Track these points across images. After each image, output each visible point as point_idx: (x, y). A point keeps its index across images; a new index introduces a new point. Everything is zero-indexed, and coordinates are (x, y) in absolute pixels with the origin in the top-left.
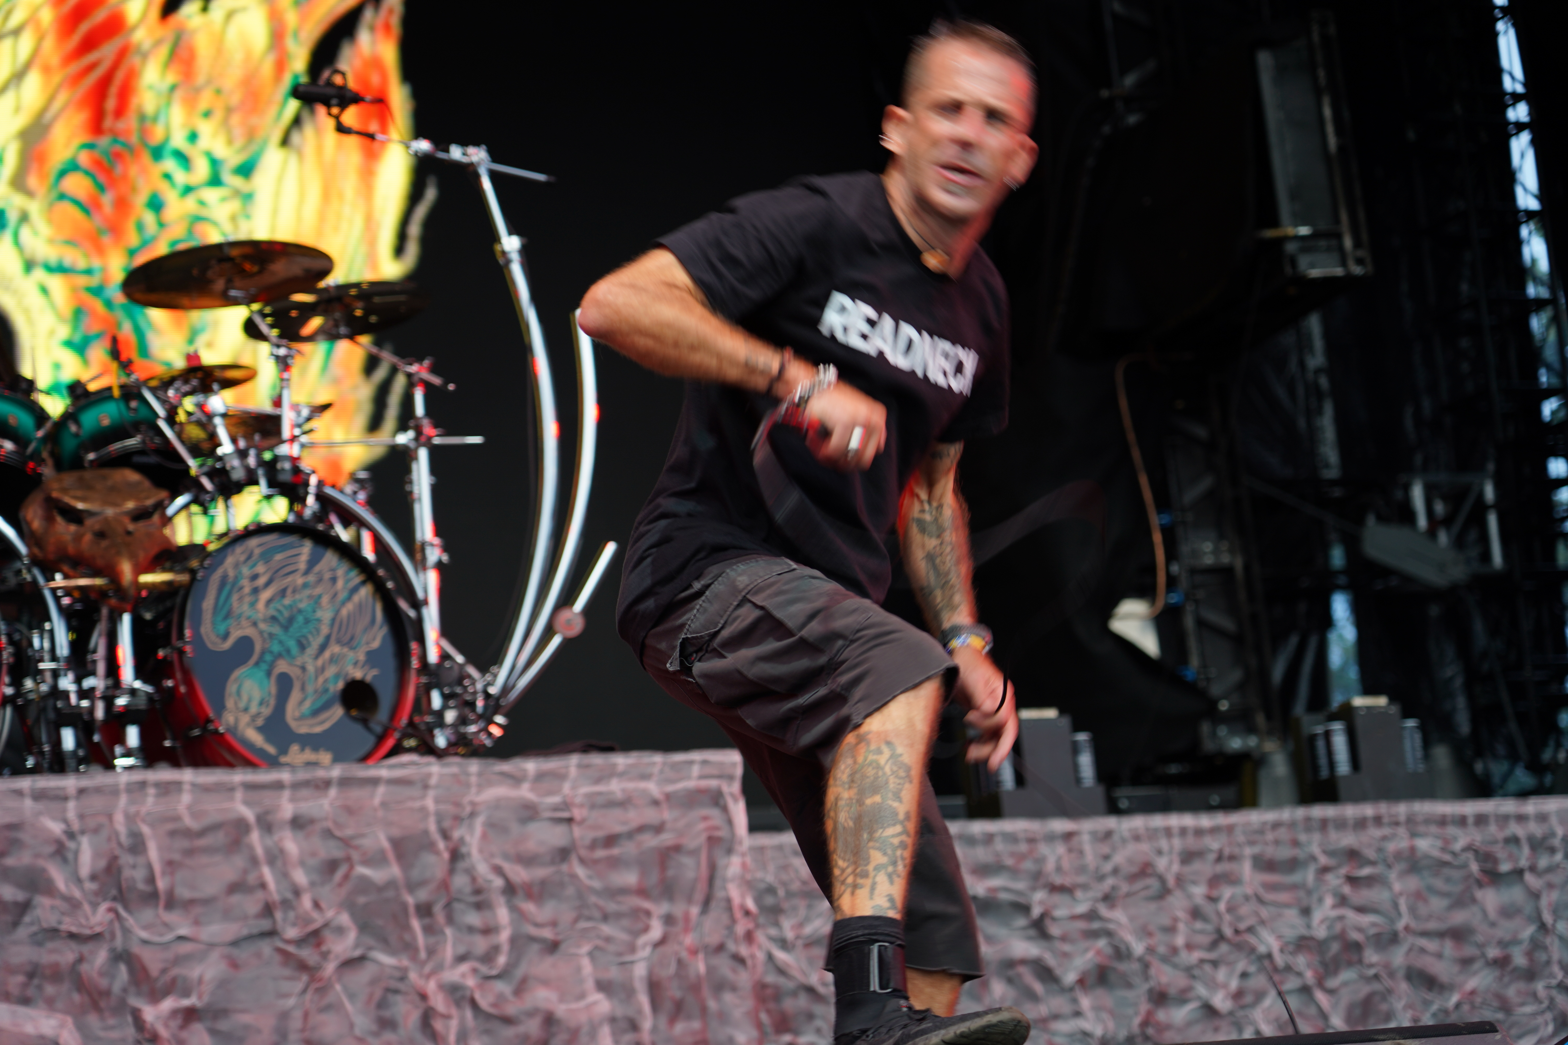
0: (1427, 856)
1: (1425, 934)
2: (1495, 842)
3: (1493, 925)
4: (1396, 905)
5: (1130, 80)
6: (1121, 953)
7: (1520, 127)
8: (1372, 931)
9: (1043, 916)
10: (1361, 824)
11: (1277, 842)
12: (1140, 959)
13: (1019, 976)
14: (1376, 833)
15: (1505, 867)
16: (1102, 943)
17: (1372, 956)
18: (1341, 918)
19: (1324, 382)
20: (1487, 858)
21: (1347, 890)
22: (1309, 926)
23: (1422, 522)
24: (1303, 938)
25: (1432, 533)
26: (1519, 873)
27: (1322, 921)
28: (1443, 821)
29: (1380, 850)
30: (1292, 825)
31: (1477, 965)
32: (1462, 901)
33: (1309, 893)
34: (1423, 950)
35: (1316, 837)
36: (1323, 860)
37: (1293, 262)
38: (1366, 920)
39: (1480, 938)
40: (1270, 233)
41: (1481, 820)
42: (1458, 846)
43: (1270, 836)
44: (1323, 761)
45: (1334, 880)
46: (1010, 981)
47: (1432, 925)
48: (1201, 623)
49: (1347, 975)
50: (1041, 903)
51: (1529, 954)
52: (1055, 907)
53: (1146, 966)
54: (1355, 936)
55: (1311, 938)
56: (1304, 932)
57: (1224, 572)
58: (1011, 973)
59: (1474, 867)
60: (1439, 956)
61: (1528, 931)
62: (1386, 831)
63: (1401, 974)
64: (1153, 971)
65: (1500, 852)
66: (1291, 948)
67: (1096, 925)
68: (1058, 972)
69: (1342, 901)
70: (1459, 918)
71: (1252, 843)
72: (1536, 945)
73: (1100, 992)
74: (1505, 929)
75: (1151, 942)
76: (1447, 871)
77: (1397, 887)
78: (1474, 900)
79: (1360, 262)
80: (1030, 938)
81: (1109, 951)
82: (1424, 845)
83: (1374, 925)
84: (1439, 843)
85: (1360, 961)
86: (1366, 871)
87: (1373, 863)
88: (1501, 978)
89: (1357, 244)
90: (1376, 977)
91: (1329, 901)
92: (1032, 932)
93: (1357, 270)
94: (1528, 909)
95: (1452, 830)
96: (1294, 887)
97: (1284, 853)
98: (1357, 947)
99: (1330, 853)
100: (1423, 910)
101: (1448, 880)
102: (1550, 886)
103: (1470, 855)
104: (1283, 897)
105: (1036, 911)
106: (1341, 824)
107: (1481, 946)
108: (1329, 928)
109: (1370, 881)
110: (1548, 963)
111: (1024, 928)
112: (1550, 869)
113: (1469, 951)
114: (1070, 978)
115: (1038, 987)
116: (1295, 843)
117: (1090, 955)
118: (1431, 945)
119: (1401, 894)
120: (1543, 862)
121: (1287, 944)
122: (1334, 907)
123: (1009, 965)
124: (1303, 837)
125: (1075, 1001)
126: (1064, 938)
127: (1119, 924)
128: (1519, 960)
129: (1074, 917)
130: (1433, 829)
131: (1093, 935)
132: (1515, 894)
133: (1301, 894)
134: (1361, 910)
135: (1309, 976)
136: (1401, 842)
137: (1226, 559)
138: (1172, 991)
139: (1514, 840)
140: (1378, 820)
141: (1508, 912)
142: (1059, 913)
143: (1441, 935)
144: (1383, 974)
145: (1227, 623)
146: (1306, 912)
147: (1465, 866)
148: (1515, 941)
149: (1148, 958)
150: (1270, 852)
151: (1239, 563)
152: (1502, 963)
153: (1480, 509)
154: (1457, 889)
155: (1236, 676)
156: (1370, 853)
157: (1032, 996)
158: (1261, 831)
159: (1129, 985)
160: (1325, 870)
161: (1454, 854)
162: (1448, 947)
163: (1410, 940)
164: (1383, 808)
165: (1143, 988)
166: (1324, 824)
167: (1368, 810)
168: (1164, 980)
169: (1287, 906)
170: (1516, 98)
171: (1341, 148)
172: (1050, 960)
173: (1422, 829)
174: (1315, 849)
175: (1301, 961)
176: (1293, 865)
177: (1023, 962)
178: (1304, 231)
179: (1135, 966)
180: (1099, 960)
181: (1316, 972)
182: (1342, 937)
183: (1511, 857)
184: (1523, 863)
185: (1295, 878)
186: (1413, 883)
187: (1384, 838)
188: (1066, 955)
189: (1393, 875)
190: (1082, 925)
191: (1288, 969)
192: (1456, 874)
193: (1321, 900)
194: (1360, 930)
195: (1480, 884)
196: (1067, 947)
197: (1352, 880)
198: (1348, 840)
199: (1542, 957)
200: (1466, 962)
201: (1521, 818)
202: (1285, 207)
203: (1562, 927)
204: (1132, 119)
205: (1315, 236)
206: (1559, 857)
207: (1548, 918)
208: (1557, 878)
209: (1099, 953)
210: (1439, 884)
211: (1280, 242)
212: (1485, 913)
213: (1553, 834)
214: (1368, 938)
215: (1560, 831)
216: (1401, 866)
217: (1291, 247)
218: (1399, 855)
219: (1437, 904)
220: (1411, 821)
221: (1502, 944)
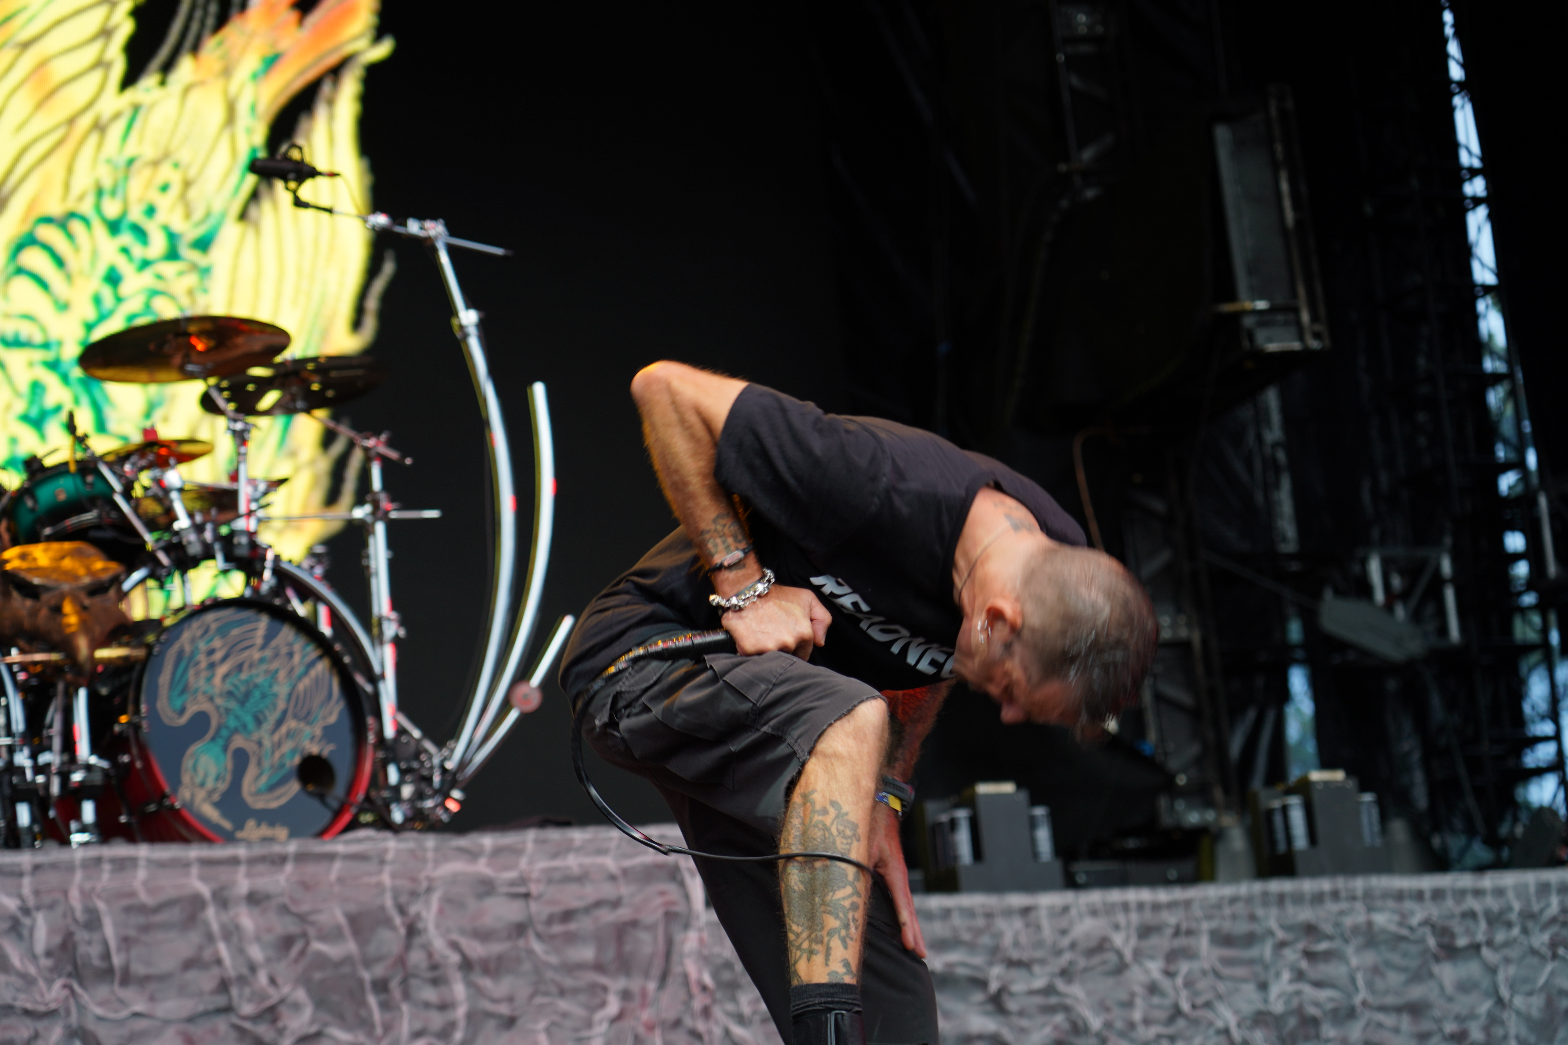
0: (1384, 931)
1: (1383, 1009)
2: (1452, 916)
3: (1450, 999)
4: (1353, 980)
5: (1087, 154)
6: (1078, 1028)
7: (1477, 201)
8: (1329, 1006)
9: (1001, 991)
10: (1318, 898)
11: (1234, 917)
12: (1098, 1035)
14: (1332, 907)
15: (1462, 942)
16: (1059, 1018)
17: (1329, 1031)
18: (1298, 993)
19: (1281, 456)
20: (1444, 933)
21: (1304, 964)
22: (1266, 1001)
23: (1379, 596)
24: (1260, 1013)
25: (1389, 607)
26: (1476, 948)
27: (1280, 996)
28: (1400, 896)
29: (1337, 925)
30: (1249, 900)
31: (1434, 1040)
32: (1420, 975)
33: (1266, 967)
34: (1380, 1025)
35: (1274, 912)
36: (1281, 935)
37: (1251, 336)
38: (1324, 994)
39: (1437, 1013)
40: (1227, 308)
41: (1438, 894)
42: (1415, 920)
43: (1227, 911)
44: (1280, 835)
45: (1291, 955)
47: (1390, 1000)
48: (1159, 697)
50: (998, 978)
51: (1487, 1029)
52: (1013, 982)
53: (1104, 1041)
54: (1312, 1011)
55: (1269, 1013)
56: (1261, 1006)
57: (1182, 646)
59: (1432, 942)
60: (1396, 1030)
61: (1485, 1006)
62: (1343, 905)
65: (1457, 927)
66: (1248, 1023)
67: (1053, 1000)
69: (1299, 976)
70: (1416, 992)
71: (1209, 917)
72: (1493, 1020)
74: (1463, 1003)
75: (1109, 1017)
76: (1403, 946)
77: (1354, 961)
78: (1431, 975)
79: (1317, 336)
80: (987, 1014)
81: (1066, 1026)
82: (1381, 919)
83: (1331, 999)
84: (1396, 918)
85: (1318, 1036)
86: (1323, 946)
87: (1330, 938)
89: (1314, 319)
91: (1286, 976)
92: (990, 1007)
93: (1314, 344)
94: (1485, 984)
95: (1408, 905)
96: (1251, 962)
97: (1242, 927)
98: (1315, 1022)
99: (1287, 928)
100: (1380, 984)
101: (1405, 955)
102: (1507, 961)
103: (1427, 930)
104: (1240, 971)
105: (994, 986)
106: (1298, 899)
107: (1439, 1021)
108: (1287, 1003)
109: (1327, 956)
110: (1505, 1037)
111: (981, 1004)
112: (1507, 944)
113: (1426, 1025)
116: (1253, 918)
117: (1047, 1031)
118: (1389, 1020)
119: (1358, 969)
120: (1500, 937)
121: (1244, 1019)
122: (1292, 981)
123: (966, 1040)
124: (1260, 912)
126: (1021, 1013)
127: (1076, 999)
128: (1477, 1035)
129: (1032, 993)
130: (1391, 904)
131: (1050, 1010)
132: (1472, 969)
133: (1259, 969)
134: (1318, 984)
136: (1358, 917)
137: (1183, 633)
139: (1471, 915)
140: (1335, 895)
141: (1464, 987)
142: (1018, 987)
143: (1398, 1010)
145: (1185, 698)
146: (1263, 986)
147: (1422, 940)
148: (1472, 1016)
149: (1105, 1033)
150: (1227, 926)
151: (1196, 638)
152: (1459, 1038)
153: (1437, 583)
154: (1414, 964)
155: (1194, 750)
156: (1327, 928)
158: (1218, 906)
160: (1282, 945)
161: (1411, 929)
162: (1405, 1022)
163: (1367, 1015)
164: (1341, 883)
166: (1281, 898)
167: (1325, 885)
169: (1244, 980)
170: (1473, 172)
171: (1298, 223)
172: (1007, 1036)
173: (1379, 903)
174: (1273, 924)
175: (1258, 1036)
176: (1250, 939)
177: (979, 1037)
178: (1261, 305)
179: (1093, 1041)
180: (1056, 1035)
182: (1299, 1012)
183: (1468, 932)
184: (1480, 937)
185: (1253, 952)
186: (1370, 957)
187: (1342, 913)
189: (1350, 950)
190: (1039, 1000)
192: (1413, 949)
193: (1278, 975)
194: (1317, 1004)
195: (1437, 959)
196: (1024, 1023)
197: (1309, 955)
198: (1305, 914)
199: (1499, 1032)
200: (1423, 1037)
201: (1478, 893)
202: (1242, 281)
203: (1519, 1001)
204: (1090, 193)
205: (1272, 310)
206: (1516, 931)
207: (1505, 992)
208: (1514, 953)
209: (1056, 1028)
210: (1396, 958)
211: (1237, 316)
212: (1442, 988)
213: (1510, 909)
214: (1325, 1013)
215: (1517, 906)
216: (1358, 941)
217: (1248, 322)
218: (1356, 930)
219: (1394, 979)
220: (1368, 895)
221: (1459, 1019)
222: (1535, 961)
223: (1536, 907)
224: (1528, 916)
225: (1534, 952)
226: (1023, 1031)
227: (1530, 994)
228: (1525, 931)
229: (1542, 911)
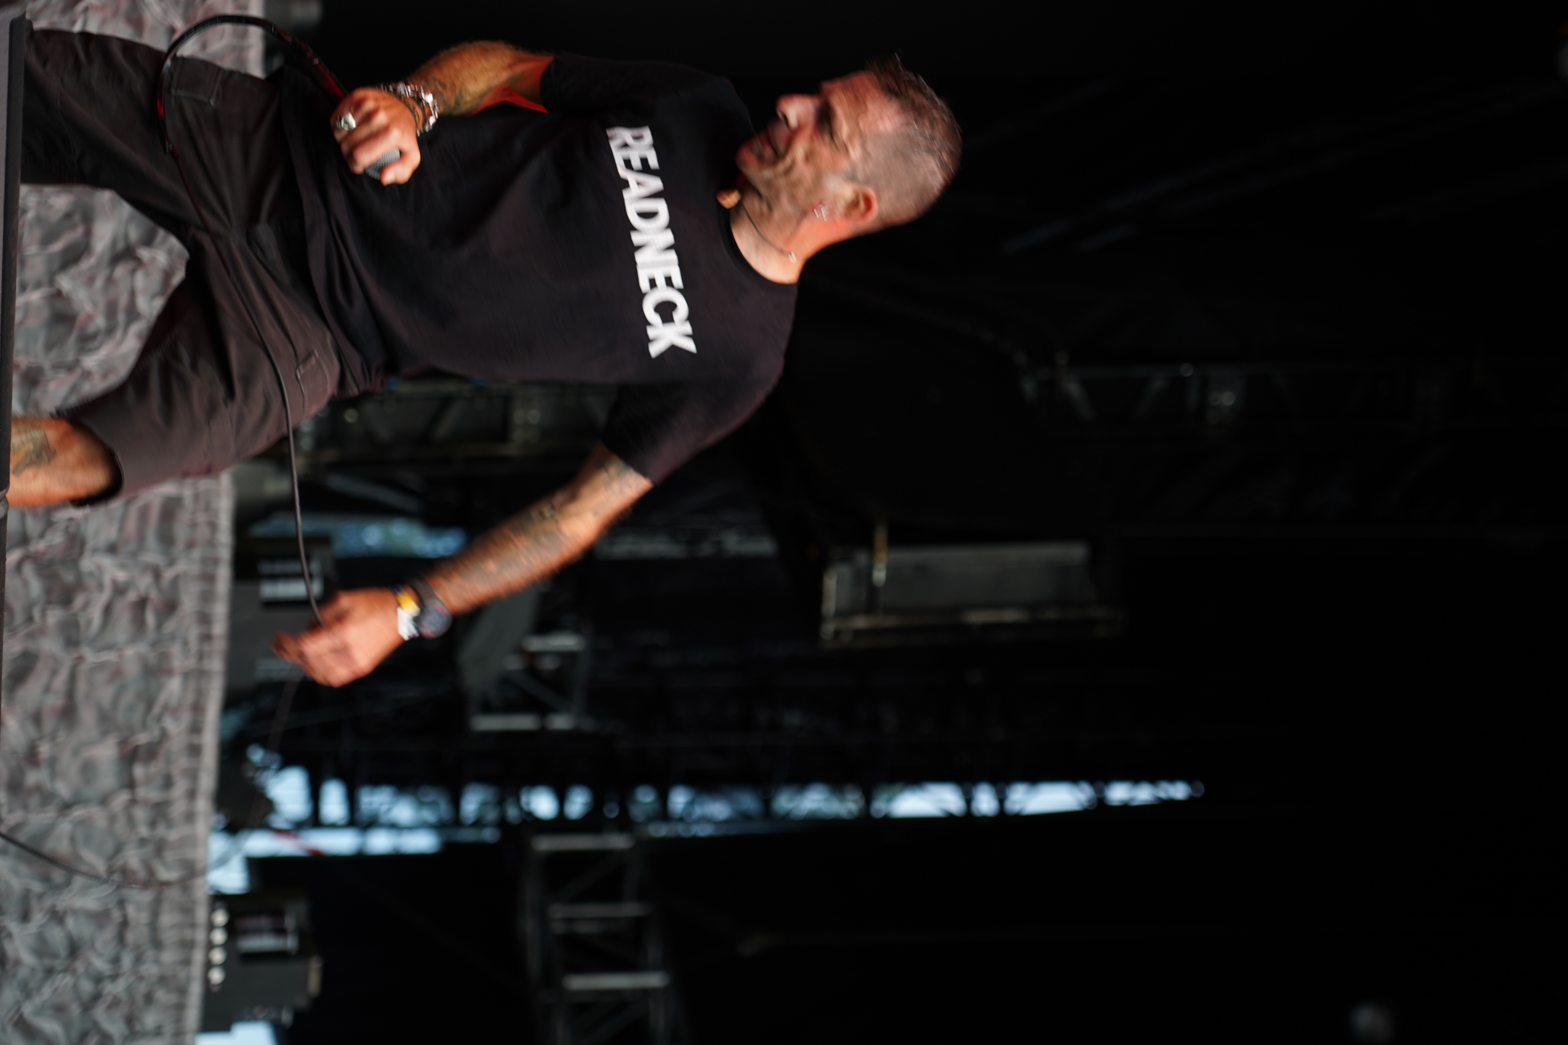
0: (160, 687)
1: (73, 678)
2: (168, 761)
3: (76, 752)
4: (109, 647)
5: (1073, 388)
6: (87, 342)
7: (969, 800)
8: (82, 621)
9: (139, 263)
10: (205, 619)
11: (194, 525)
12: (77, 363)
13: (73, 227)
14: (193, 633)
15: (139, 771)
16: (100, 322)
17: (54, 616)
18: (101, 587)
19: (706, 549)
20: (151, 752)
21: (132, 596)
22: (95, 551)
23: (536, 644)
24: (82, 543)
25: (521, 651)
26: (130, 784)
27: (99, 568)
28: (198, 708)
29: (173, 637)
30: (211, 543)
31: (32, 731)
32: (106, 720)
33: (134, 555)
34: (54, 672)
35: (195, 569)
36: (168, 575)
37: (846, 559)
38: (96, 614)
39: (62, 735)
40: (881, 536)
41: (195, 750)
42: (169, 723)
43: (201, 518)
44: (279, 567)
45: (144, 583)
46: (68, 216)
47: (82, 687)
48: (447, 401)
49: (36, 587)
50: (153, 259)
51: (38, 789)
52: (147, 274)
53: (70, 368)
54: (79, 601)
55: (81, 552)
56: (90, 545)
57: (503, 432)
58: (77, 218)
59: (142, 738)
60: (47, 689)
61: (63, 790)
62: (194, 645)
63: (31, 646)
64: (62, 375)
65: (156, 768)
66: (72, 529)
67: (121, 317)
68: (74, 271)
69: (120, 590)
70: (87, 716)
71: (196, 497)
72: (46, 797)
73: (45, 313)
74: (70, 766)
75: (97, 377)
76: (141, 708)
77: (130, 652)
78: (105, 733)
79: (837, 633)
80: (114, 242)
81: (91, 329)
82: (174, 686)
83: (89, 623)
84: (174, 702)
85: (49, 602)
86: (150, 619)
87: (159, 626)
88: (14, 753)
89: (858, 633)
90: (30, 619)
91: (121, 576)
92: (121, 246)
93: (829, 628)
94: (90, 792)
95: (186, 718)
96: (141, 538)
97: (181, 532)
98: (66, 600)
99: (176, 580)
100: (101, 677)
101: (131, 709)
102: (112, 819)
103: (156, 733)
104: (132, 525)
105: (144, 253)
106: (207, 597)
107: (53, 738)
108: (91, 574)
109: (139, 622)
110: (26, 807)
111: (126, 237)
112: (131, 822)
113: (49, 724)
114: (65, 283)
115: (57, 247)
116: (191, 545)
117: (88, 308)
118: (60, 682)
119: (121, 657)
120: (141, 814)
121: (78, 526)
122: (115, 583)
123: (88, 219)
124: (196, 554)
125: (38, 285)
126: (110, 280)
127: (121, 342)
128: (33, 777)
129: (133, 294)
130: (190, 698)
131: (111, 311)
132: (107, 778)
133: (132, 545)
134: (108, 610)
135: (39, 546)
136: (179, 660)
137: (518, 436)
138: (38, 394)
139: (168, 783)
140: (207, 637)
141: (88, 769)
142: (140, 279)
143: (70, 693)
144: (34, 627)
145: (444, 429)
146: (112, 549)
147: (144, 726)
148: (54, 774)
149: (78, 372)
150: (184, 518)
151: (512, 449)
152: (32, 757)
153: (542, 709)
154: (120, 716)
155: (383, 432)
156: (171, 625)
157: (47, 239)
158: (208, 508)
159: (49, 347)
160: (157, 574)
161: (159, 719)
162: (55, 701)
163: (67, 661)
164: (220, 645)
165: (46, 363)
166: (209, 578)
167: (220, 628)
168: (52, 386)
169: (121, 529)
170: (1002, 800)
171: (966, 628)
172: (86, 264)
173: (192, 684)
174: (181, 566)
175: (56, 538)
176: (167, 539)
177: (88, 233)
178: (880, 575)
179: (70, 357)
180: (81, 317)
181: (44, 553)
182: (79, 585)
183: (148, 781)
184: (142, 792)
185: (151, 540)
186: (132, 669)
187: (185, 643)
188: (91, 280)
189: (142, 648)
190: (123, 301)
191: (50, 524)
192: (137, 717)
193: (123, 566)
194: (86, 606)
195: (123, 743)
196: (99, 283)
197: (141, 604)
198: (188, 603)
199: (34, 801)
200: (37, 718)
201: (192, 794)
202: (910, 556)
203: (65, 827)
204: (1029, 387)
205: (872, 589)
206: (143, 831)
207: (78, 813)
208: (121, 826)
209: (90, 318)
210: (128, 697)
211: (868, 545)
212: (90, 743)
213: (170, 824)
214: (75, 615)
215: (173, 835)
216: (152, 657)
217: (862, 558)
218: (165, 657)
219: (105, 694)
220: (201, 674)
221: (53, 762)
222: (110, 846)
223: (170, 856)
224: (160, 847)
225: (119, 849)
226: (91, 281)
227: (72, 839)
228: (143, 842)
229: (164, 864)
